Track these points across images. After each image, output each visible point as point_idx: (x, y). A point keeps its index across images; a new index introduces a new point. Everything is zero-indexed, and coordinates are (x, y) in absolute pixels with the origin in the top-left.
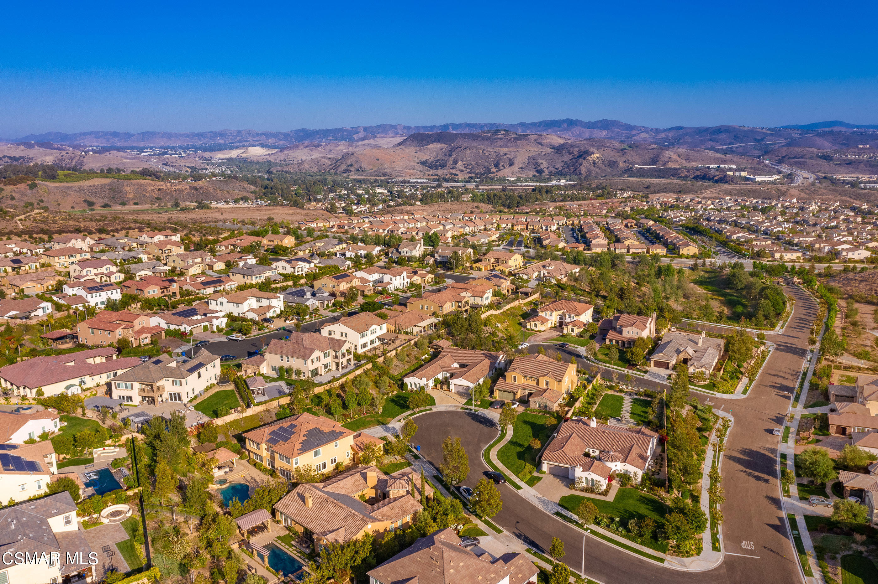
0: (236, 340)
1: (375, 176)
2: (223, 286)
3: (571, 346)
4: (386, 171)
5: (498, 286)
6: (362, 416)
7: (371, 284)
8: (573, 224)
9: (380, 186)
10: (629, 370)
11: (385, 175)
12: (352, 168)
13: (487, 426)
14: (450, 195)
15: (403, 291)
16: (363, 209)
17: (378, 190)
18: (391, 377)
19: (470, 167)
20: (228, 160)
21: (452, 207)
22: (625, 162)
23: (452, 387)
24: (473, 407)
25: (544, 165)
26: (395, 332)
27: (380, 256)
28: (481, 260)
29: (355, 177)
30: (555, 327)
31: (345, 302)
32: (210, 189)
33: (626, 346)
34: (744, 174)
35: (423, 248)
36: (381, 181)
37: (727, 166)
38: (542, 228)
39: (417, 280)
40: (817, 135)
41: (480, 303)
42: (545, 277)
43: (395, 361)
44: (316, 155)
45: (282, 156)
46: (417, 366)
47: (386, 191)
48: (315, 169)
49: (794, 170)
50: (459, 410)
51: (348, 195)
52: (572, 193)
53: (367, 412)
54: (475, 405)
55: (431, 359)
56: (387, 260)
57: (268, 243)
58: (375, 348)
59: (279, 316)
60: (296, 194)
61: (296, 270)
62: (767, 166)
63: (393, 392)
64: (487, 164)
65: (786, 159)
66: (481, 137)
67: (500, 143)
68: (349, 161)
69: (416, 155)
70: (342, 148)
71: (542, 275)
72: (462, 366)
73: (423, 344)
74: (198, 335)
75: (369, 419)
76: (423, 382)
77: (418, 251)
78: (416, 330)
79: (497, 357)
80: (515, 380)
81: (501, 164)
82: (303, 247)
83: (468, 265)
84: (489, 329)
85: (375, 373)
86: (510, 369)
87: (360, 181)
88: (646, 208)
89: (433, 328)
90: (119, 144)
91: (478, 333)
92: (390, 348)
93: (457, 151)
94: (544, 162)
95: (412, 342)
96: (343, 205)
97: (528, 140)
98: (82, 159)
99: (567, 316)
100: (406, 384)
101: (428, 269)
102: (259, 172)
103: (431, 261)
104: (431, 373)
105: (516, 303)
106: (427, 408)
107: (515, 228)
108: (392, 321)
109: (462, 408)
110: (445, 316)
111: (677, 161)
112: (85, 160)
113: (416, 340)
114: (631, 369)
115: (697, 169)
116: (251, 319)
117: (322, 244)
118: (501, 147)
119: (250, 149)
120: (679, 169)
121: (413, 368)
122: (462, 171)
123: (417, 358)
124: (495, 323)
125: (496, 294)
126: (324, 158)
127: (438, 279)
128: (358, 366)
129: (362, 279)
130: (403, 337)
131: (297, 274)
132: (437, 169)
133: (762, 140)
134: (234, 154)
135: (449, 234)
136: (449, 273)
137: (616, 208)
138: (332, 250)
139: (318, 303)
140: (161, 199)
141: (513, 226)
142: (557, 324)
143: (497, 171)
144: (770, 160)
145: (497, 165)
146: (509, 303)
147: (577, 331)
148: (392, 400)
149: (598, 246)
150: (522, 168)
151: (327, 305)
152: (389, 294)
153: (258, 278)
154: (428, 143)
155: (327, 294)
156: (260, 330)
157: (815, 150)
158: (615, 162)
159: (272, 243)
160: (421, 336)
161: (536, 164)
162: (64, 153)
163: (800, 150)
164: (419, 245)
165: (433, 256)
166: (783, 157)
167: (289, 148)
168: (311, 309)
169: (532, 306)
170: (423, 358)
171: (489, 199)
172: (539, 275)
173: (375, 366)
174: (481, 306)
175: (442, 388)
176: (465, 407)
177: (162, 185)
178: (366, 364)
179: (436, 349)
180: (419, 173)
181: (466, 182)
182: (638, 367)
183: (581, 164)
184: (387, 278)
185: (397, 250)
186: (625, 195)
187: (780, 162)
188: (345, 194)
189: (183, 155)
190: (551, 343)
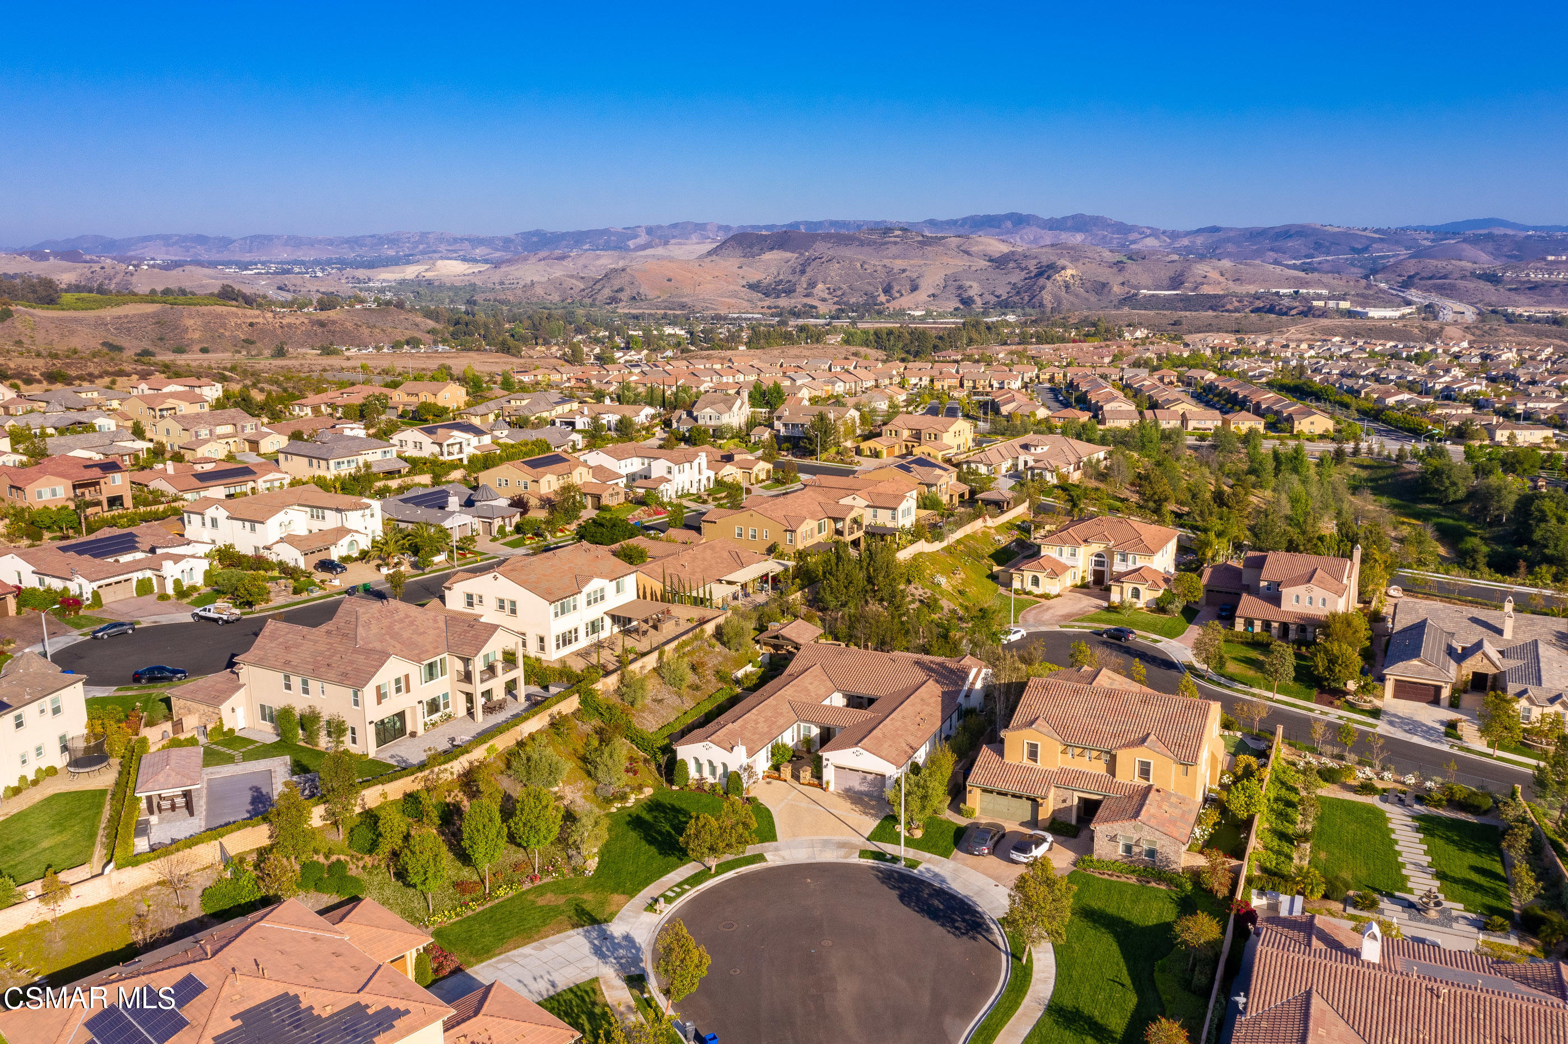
0: (215, 620)
1: (665, 308)
2: (251, 484)
3: (1142, 637)
4: (684, 300)
5: (929, 486)
6: (527, 886)
7: (622, 482)
8: (1052, 379)
9: (673, 323)
10: (1326, 709)
11: (683, 306)
12: (622, 296)
13: (958, 932)
14: (803, 335)
15: (699, 499)
16: (636, 358)
17: (668, 330)
18: (637, 739)
19: (839, 293)
20: (400, 284)
21: (806, 353)
22: (1123, 284)
23: (829, 774)
24: (901, 850)
25: (974, 290)
26: (663, 599)
27: (653, 427)
28: (879, 435)
29: (627, 311)
30: (1084, 586)
31: (548, 522)
32: (349, 325)
33: (1292, 635)
34: (1345, 305)
35: (747, 410)
36: (675, 316)
37: (1311, 291)
38: (991, 386)
39: (730, 472)
40: (1465, 241)
41: (890, 525)
42: (1032, 468)
43: (653, 687)
44: (558, 271)
45: (496, 276)
46: (721, 698)
47: (682, 332)
48: (556, 297)
49: (1435, 299)
50: (855, 859)
51: (610, 338)
52: (1037, 332)
53: (544, 871)
54: (910, 843)
55: (763, 680)
56: (665, 435)
57: (406, 399)
58: (599, 645)
59: (364, 556)
60: (512, 336)
61: (445, 449)
62: (1381, 290)
63: (640, 788)
64: (871, 288)
65: (1416, 280)
66: (859, 240)
67: (893, 250)
68: (617, 284)
69: (740, 271)
70: (607, 261)
71: (1021, 467)
72: (856, 702)
73: (740, 634)
74: (114, 606)
75: (550, 899)
76: (737, 759)
77: (738, 416)
78: (720, 592)
79: (961, 675)
80: (1033, 754)
81: (896, 288)
82: (481, 409)
83: (849, 444)
84: (917, 590)
85: (587, 728)
86: (1017, 719)
87: (636, 317)
88: (1185, 355)
89: (768, 587)
90: (205, 257)
91: (894, 600)
92: (643, 645)
93: (814, 264)
94: (975, 285)
95: (710, 628)
96: (597, 350)
97: (944, 245)
98: (129, 278)
99: (1117, 558)
100: (684, 763)
101: (760, 453)
102: (452, 301)
103: (766, 435)
104: (763, 727)
105: (978, 525)
106: (751, 850)
107: (938, 385)
108: (655, 567)
109: (863, 854)
110: (801, 555)
111: (1219, 283)
112: (134, 280)
113: (721, 620)
114: (1331, 704)
115: (1257, 297)
116: (281, 563)
117: (524, 403)
118: (895, 257)
119: (440, 263)
120: (1224, 296)
121: (708, 707)
122: (824, 300)
123: (721, 676)
124: (932, 577)
125: (924, 503)
126: (572, 276)
127: (781, 476)
128: (537, 704)
129: (599, 471)
130: (684, 613)
131: (446, 458)
132: (778, 297)
133: (1366, 249)
134: (410, 272)
135: (805, 394)
136: (807, 461)
137: (1129, 354)
138: (545, 415)
139: (478, 524)
140: (252, 343)
141: (932, 381)
142: (1090, 578)
143: (888, 301)
144: (1387, 282)
145: (887, 290)
146: (960, 524)
147: (1148, 595)
148: (636, 822)
149: (1119, 415)
150: (934, 295)
151: (501, 529)
152: (662, 505)
153: (345, 466)
154: (762, 251)
155: (503, 502)
156: (296, 591)
157: (1468, 265)
158: (1104, 285)
159: (414, 399)
160: (735, 611)
161: (960, 287)
162: (96, 267)
163: (1441, 264)
164: (738, 402)
165: (771, 426)
166: (1410, 277)
167: (509, 262)
168: (456, 536)
169: (1016, 534)
170: (740, 674)
171: (879, 340)
172: (1015, 465)
173: (590, 704)
174: (892, 532)
175: (796, 777)
176: (872, 847)
177: (257, 317)
178: (560, 697)
179: (776, 647)
180: (745, 304)
181: (832, 318)
182: (1349, 698)
183: (1043, 288)
184: (659, 468)
185: (690, 414)
186: (1138, 334)
187: (1407, 284)
188: (604, 337)
189: (319, 274)
190: (1086, 628)
